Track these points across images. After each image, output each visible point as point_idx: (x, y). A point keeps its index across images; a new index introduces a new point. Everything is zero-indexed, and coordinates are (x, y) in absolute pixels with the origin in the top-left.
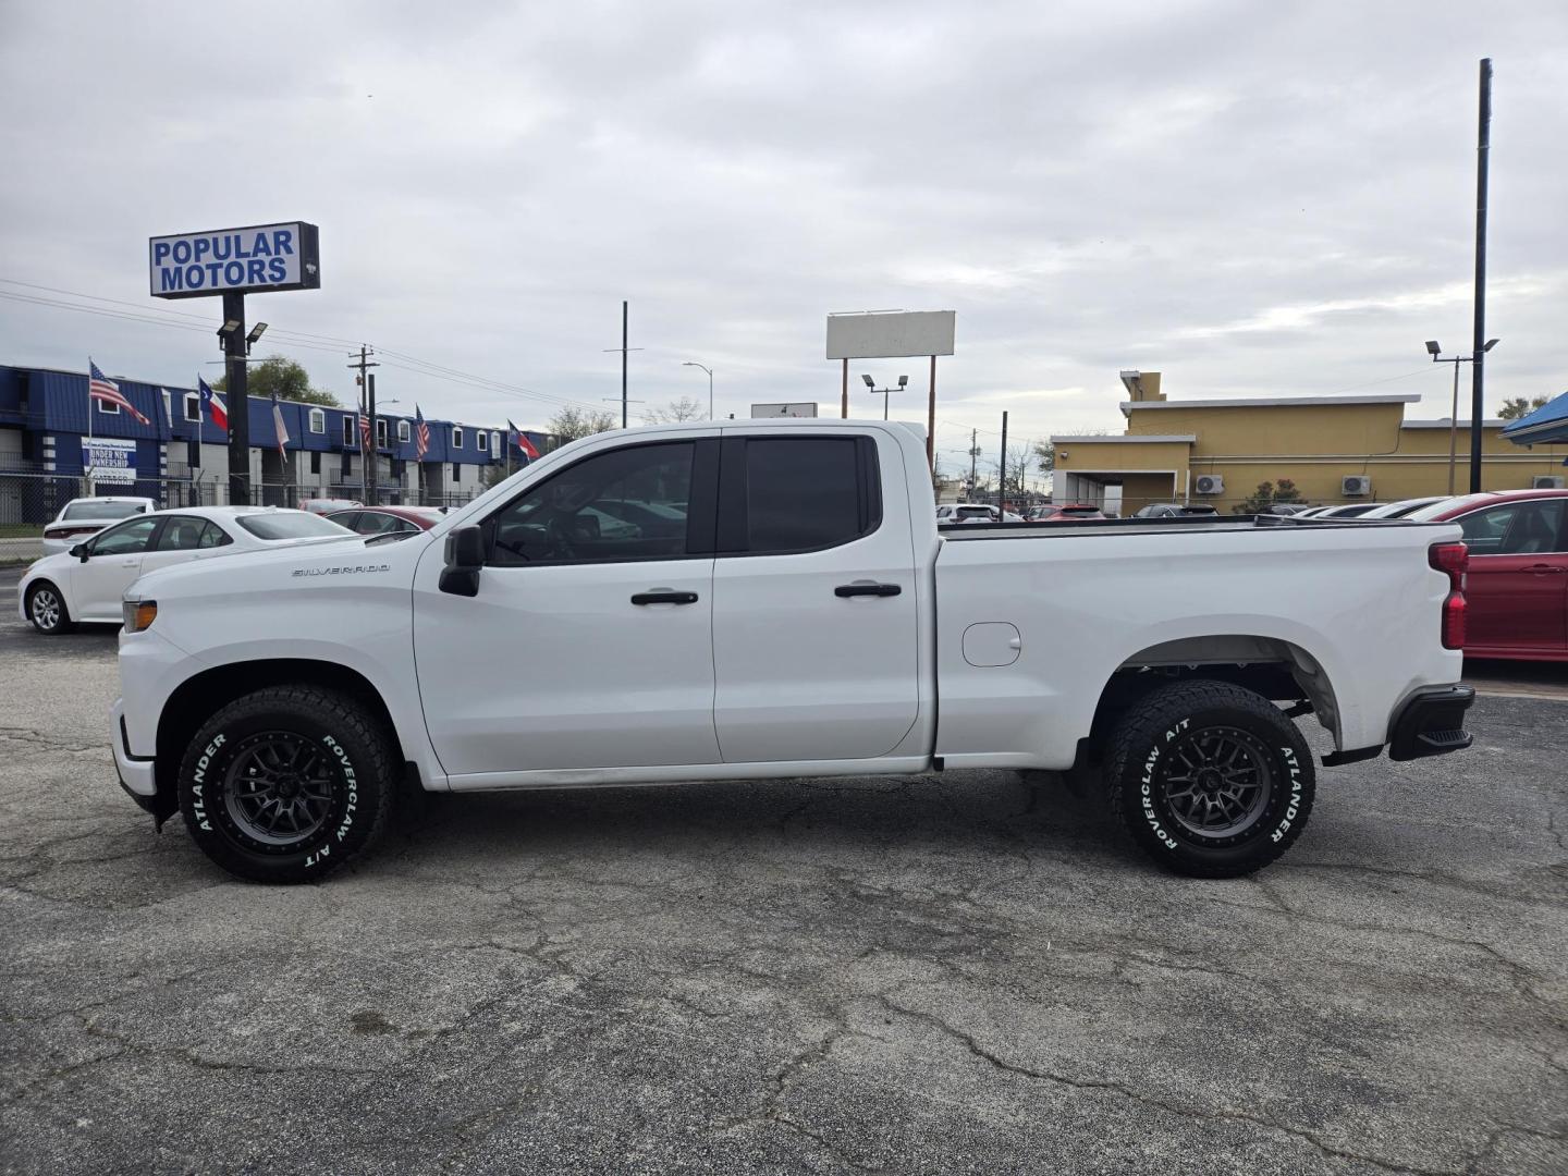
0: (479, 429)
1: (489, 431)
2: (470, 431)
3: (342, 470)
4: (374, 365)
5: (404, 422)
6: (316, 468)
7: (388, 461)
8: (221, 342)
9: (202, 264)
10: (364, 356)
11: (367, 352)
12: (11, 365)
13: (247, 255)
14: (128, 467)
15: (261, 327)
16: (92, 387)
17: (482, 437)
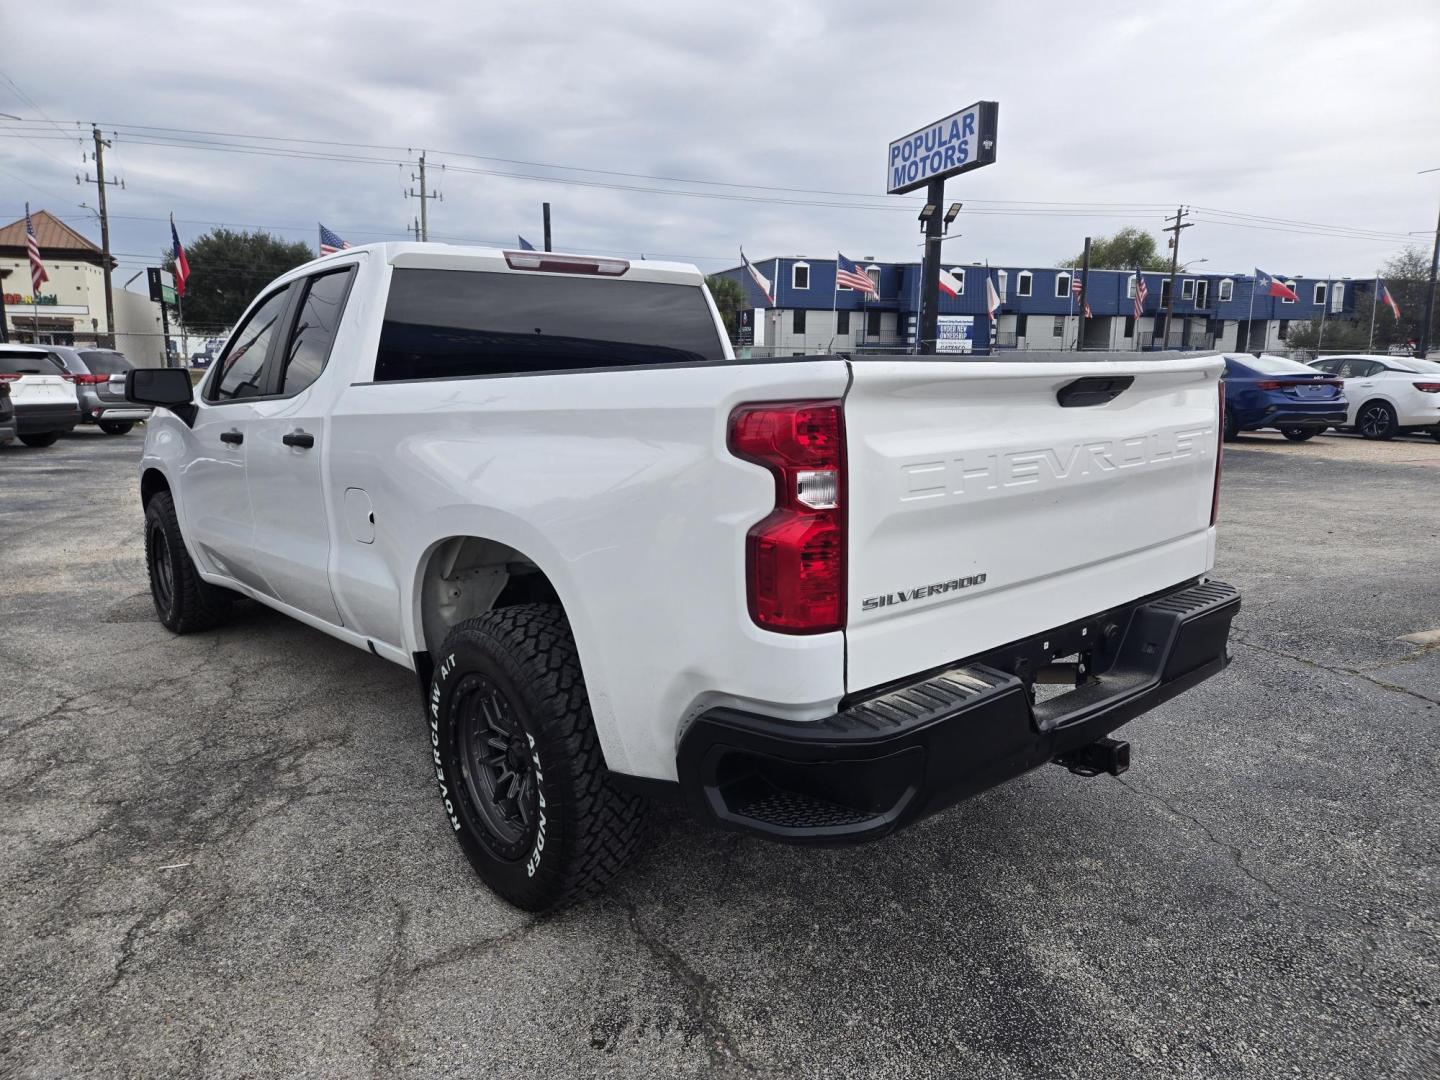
0: (1318, 281)
1: (1332, 283)
2: (1305, 285)
3: (1154, 333)
4: (1188, 225)
5: (1227, 280)
6: (1129, 333)
7: (1204, 322)
8: (922, 226)
9: (917, 159)
10: (1179, 218)
11: (1183, 213)
12: (894, 262)
13: (945, 143)
14: (966, 338)
15: (957, 207)
16: (838, 276)
17: (1321, 290)
